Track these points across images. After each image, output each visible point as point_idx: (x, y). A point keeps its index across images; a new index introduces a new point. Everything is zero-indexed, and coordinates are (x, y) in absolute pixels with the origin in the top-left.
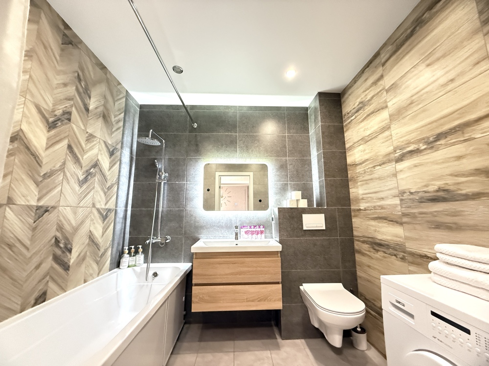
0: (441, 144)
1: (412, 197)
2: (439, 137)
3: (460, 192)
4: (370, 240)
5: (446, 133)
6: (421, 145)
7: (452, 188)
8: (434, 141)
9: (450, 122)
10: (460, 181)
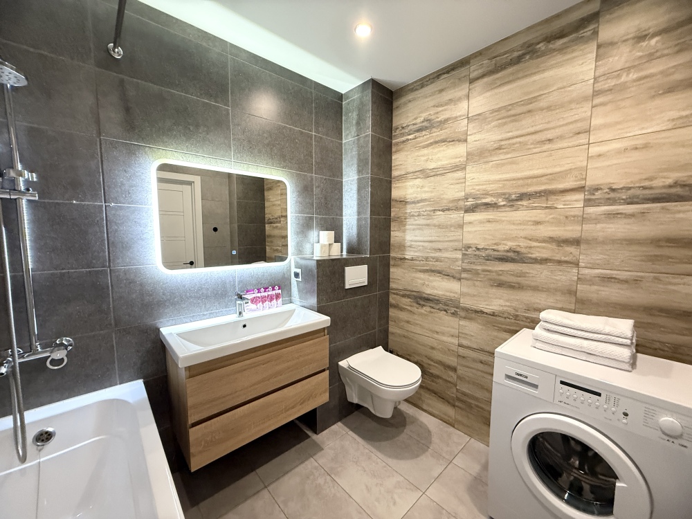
0: (523, 205)
1: (477, 253)
2: (522, 197)
3: (530, 255)
4: (415, 294)
5: (530, 195)
6: (500, 200)
7: (523, 250)
8: (516, 200)
9: (537, 184)
10: (532, 245)
